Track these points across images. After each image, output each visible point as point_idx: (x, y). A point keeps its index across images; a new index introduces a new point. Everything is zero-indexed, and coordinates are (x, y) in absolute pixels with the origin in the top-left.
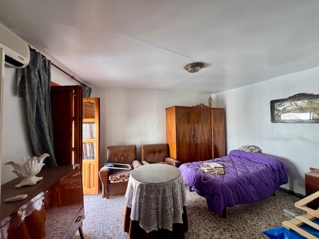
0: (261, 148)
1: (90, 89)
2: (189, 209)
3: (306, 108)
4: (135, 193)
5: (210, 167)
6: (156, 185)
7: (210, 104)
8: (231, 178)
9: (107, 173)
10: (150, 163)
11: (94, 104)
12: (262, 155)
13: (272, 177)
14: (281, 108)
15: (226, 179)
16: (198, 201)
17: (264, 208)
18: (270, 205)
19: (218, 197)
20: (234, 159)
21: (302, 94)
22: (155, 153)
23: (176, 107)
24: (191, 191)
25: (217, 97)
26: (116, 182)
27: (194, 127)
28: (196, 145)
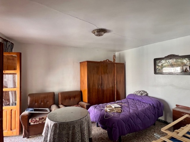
0: (148, 92)
1: (12, 44)
2: (95, 140)
3: (175, 64)
4: (50, 131)
5: (112, 107)
6: (67, 124)
7: (114, 60)
8: (125, 115)
9: (27, 116)
10: (66, 106)
11: (16, 57)
12: (148, 97)
13: (153, 113)
14: (160, 64)
15: (121, 116)
16: (102, 133)
17: (147, 134)
18: (151, 132)
19: (115, 129)
20: (130, 101)
21: (172, 55)
22: (70, 99)
23: (87, 61)
24: (98, 126)
25: (120, 54)
26: (35, 123)
27: (101, 77)
28: (103, 91)
